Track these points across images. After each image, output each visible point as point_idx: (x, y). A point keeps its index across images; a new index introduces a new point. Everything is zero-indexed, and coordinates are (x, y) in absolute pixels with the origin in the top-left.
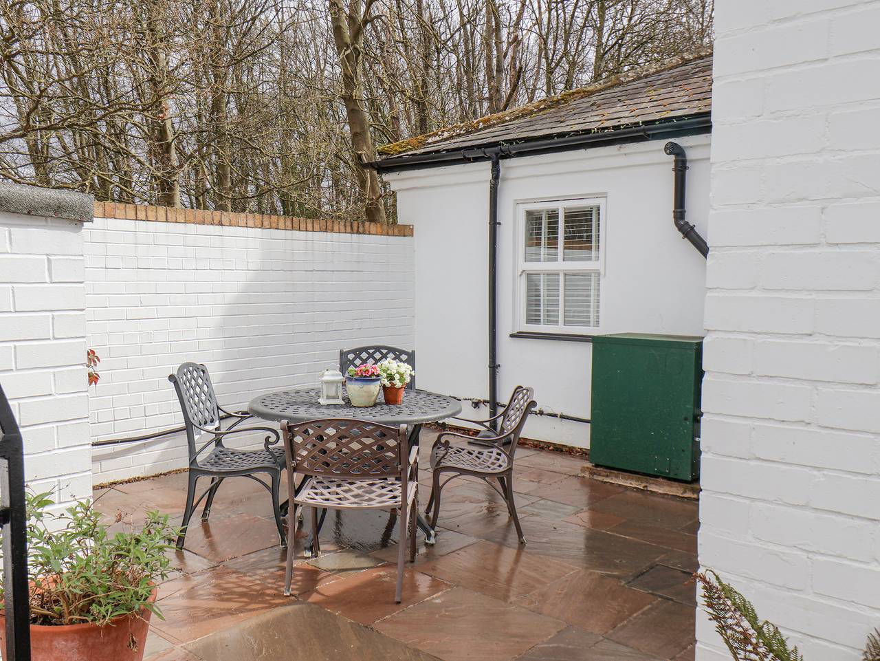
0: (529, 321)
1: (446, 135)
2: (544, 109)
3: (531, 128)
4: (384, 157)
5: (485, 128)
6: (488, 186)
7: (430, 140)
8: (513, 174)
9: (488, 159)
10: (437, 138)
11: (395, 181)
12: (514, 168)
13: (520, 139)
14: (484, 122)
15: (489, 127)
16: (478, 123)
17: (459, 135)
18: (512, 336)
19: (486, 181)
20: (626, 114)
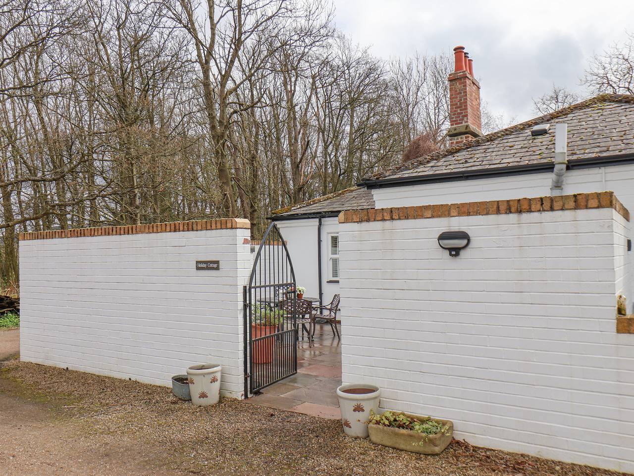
0: (333, 277)
1: (299, 206)
2: (335, 197)
3: (332, 206)
4: (275, 215)
5: (313, 204)
6: (317, 228)
7: (293, 209)
8: (326, 223)
9: (317, 218)
10: (295, 208)
11: (279, 224)
12: (327, 221)
13: (329, 212)
14: (313, 201)
15: (315, 204)
16: (311, 202)
17: (304, 207)
18: (327, 282)
19: (316, 225)
20: (365, 204)
